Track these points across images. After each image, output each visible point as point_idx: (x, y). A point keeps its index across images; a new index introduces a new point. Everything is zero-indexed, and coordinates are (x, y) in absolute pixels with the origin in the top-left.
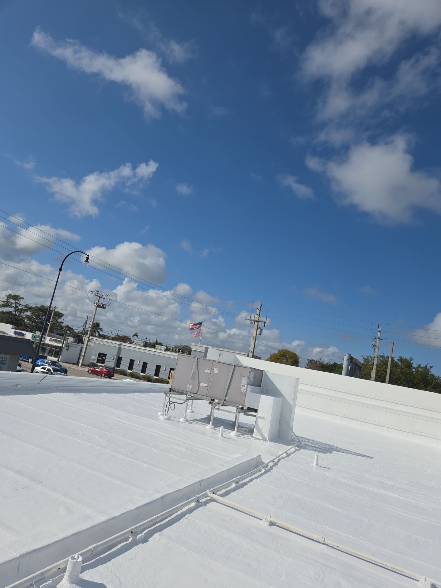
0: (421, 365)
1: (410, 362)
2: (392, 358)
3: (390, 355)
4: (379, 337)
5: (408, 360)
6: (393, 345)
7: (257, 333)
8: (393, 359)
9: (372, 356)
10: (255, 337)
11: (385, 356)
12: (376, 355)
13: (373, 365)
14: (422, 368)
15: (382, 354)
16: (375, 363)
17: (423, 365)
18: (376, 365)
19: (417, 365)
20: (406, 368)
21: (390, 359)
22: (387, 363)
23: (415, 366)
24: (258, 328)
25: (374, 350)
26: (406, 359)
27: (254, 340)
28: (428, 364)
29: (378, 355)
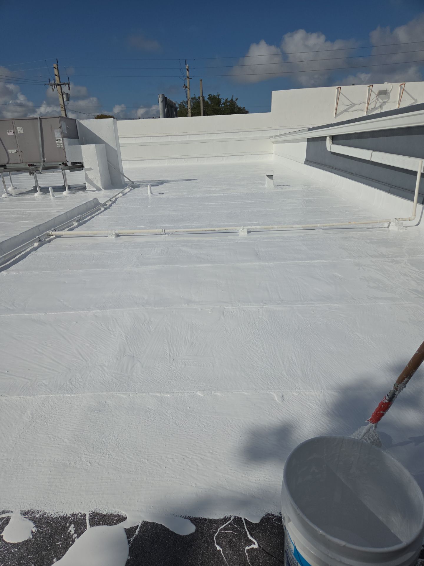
0: (227, 99)
1: (218, 98)
2: (203, 97)
3: (200, 95)
4: (188, 76)
5: (216, 96)
6: (202, 82)
7: (63, 100)
8: (204, 100)
9: (185, 100)
10: (63, 105)
11: (197, 97)
12: (188, 98)
13: (188, 109)
14: (229, 102)
15: (193, 96)
16: (189, 107)
17: (229, 99)
18: (190, 107)
19: (225, 100)
20: (216, 105)
21: (201, 98)
22: (200, 104)
23: (223, 101)
24: (63, 93)
25: (186, 93)
26: (214, 95)
27: (64, 109)
28: (233, 96)
29: (191, 98)
